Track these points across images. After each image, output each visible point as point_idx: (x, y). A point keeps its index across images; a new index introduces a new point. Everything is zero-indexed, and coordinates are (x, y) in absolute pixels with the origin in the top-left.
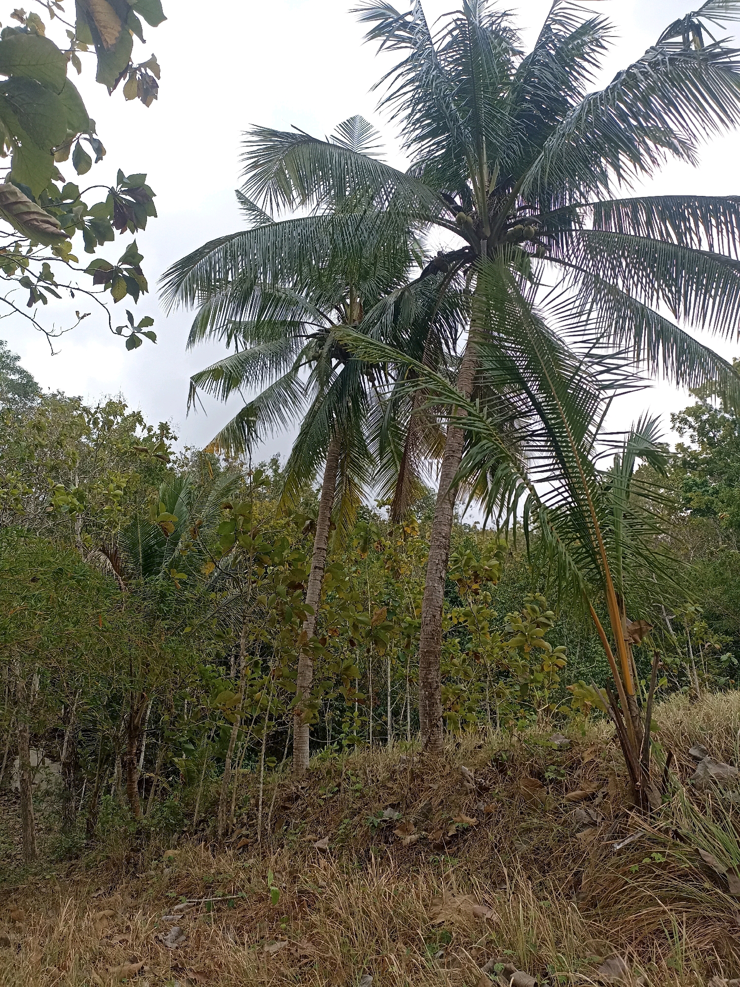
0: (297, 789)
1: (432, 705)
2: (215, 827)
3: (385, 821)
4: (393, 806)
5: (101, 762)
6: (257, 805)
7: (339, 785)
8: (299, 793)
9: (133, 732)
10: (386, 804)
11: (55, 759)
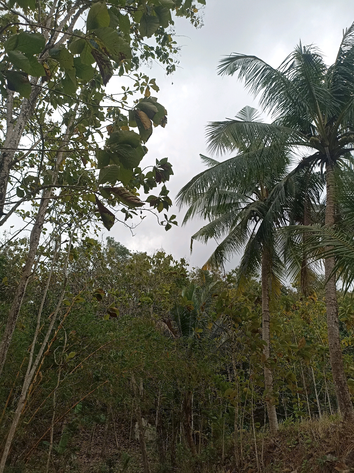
0: (275, 442)
1: (344, 394)
2: (234, 461)
3: (328, 462)
4: (331, 453)
5: (174, 425)
6: (254, 450)
7: (297, 440)
8: (276, 444)
9: (187, 410)
10: (327, 452)
11: (153, 424)
